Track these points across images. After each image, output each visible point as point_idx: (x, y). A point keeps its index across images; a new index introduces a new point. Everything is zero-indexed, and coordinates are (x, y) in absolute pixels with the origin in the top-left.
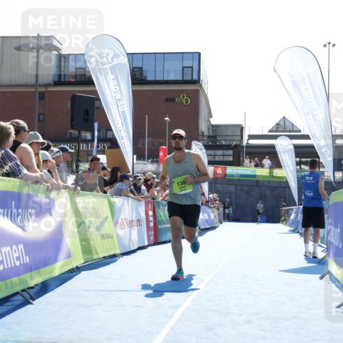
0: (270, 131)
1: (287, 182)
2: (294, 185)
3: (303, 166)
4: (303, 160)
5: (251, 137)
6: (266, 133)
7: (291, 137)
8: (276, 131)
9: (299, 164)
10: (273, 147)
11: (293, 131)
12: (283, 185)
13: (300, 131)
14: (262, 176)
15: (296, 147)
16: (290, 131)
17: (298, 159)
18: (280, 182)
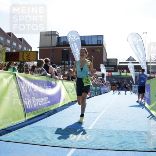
0: (126, 61)
1: (132, 77)
2: (134, 78)
3: (137, 72)
4: (137, 70)
5: (120, 63)
6: (125, 61)
7: (133, 63)
8: (128, 61)
9: (135, 71)
10: (127, 66)
11: (134, 61)
12: (130, 78)
13: (136, 61)
14: (124, 76)
15: (135, 66)
16: (133, 61)
17: (135, 70)
18: (129, 77)
